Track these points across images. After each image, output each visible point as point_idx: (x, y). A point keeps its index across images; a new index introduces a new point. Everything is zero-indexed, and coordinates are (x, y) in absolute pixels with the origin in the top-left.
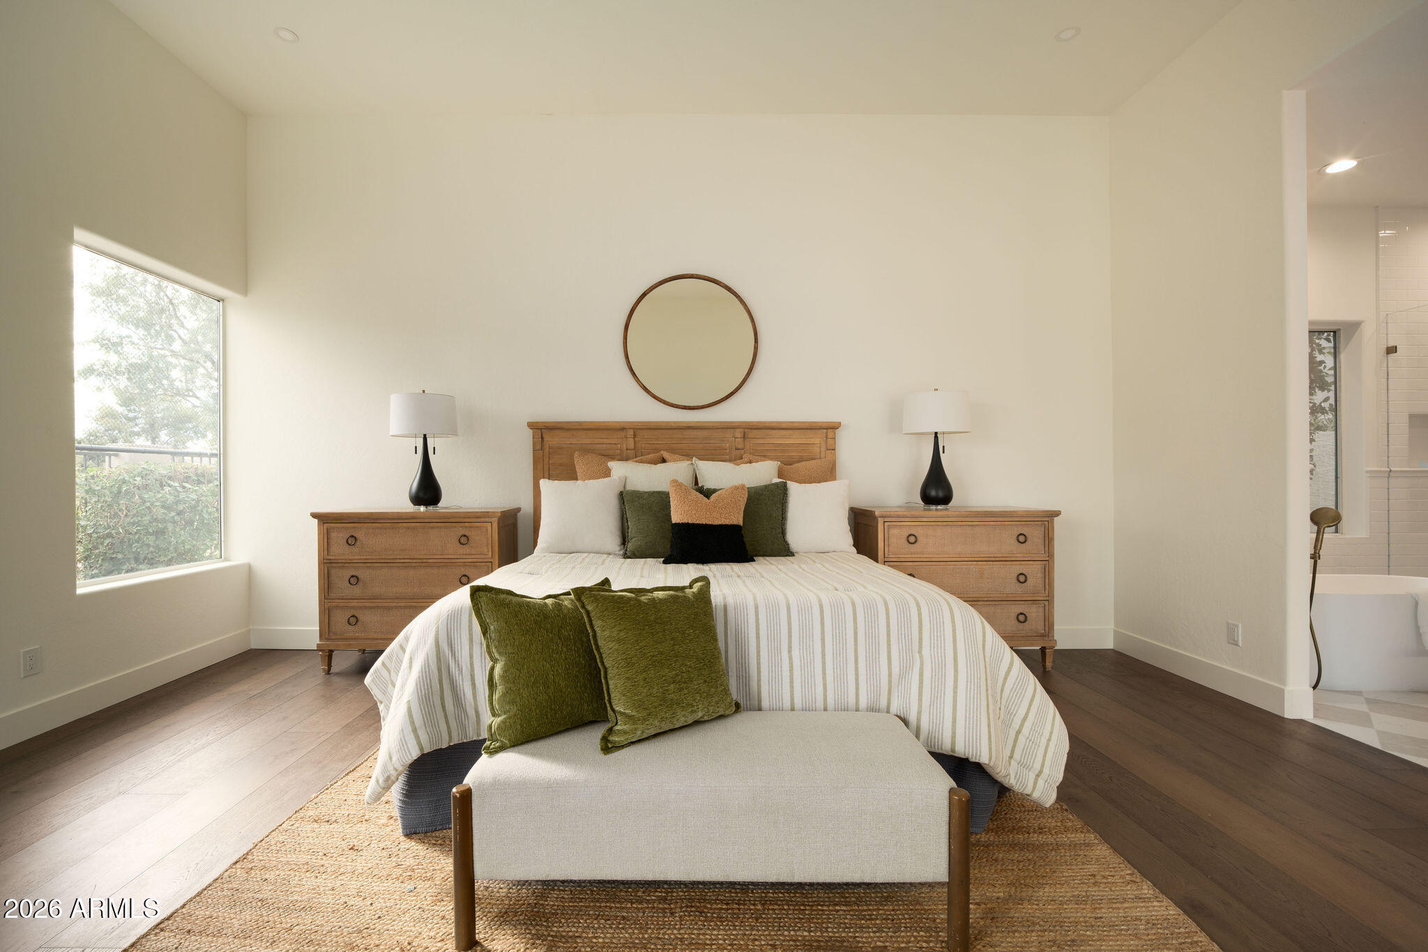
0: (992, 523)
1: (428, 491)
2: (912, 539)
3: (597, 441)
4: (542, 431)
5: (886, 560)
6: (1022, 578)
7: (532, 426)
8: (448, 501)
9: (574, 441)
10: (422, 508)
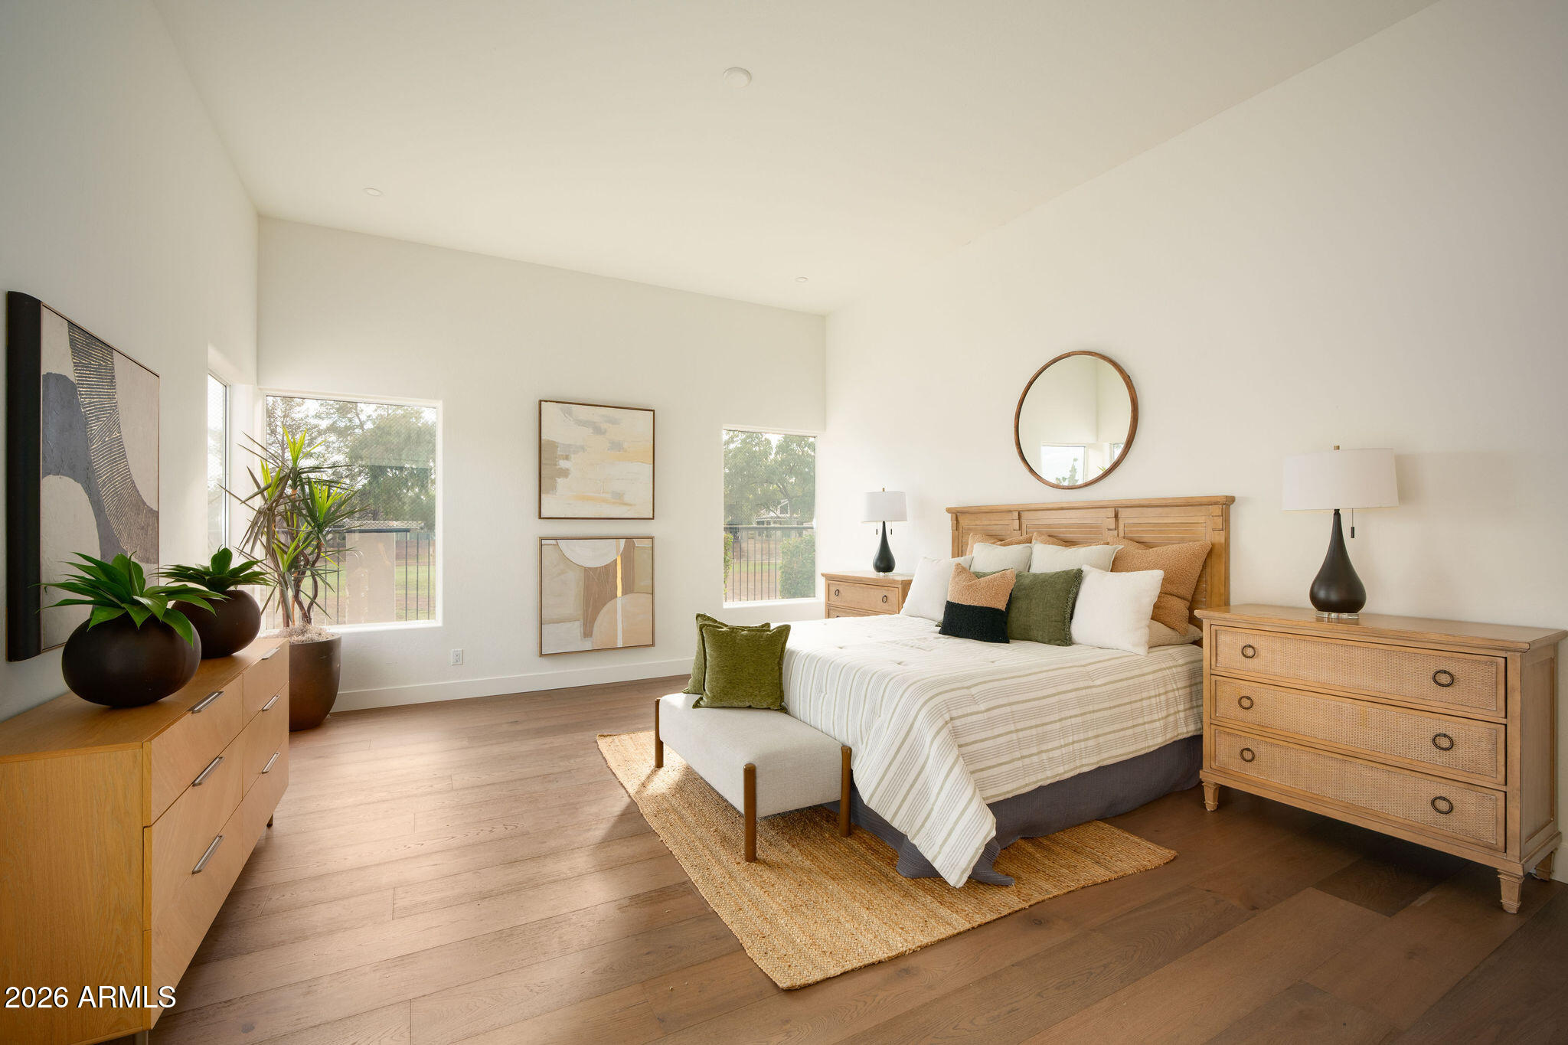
0: (1381, 646)
1: (885, 562)
2: (1249, 652)
3: (993, 522)
4: (958, 515)
5: (1213, 672)
6: (1443, 743)
7: (949, 510)
8: (899, 572)
9: (978, 522)
10: (882, 574)
